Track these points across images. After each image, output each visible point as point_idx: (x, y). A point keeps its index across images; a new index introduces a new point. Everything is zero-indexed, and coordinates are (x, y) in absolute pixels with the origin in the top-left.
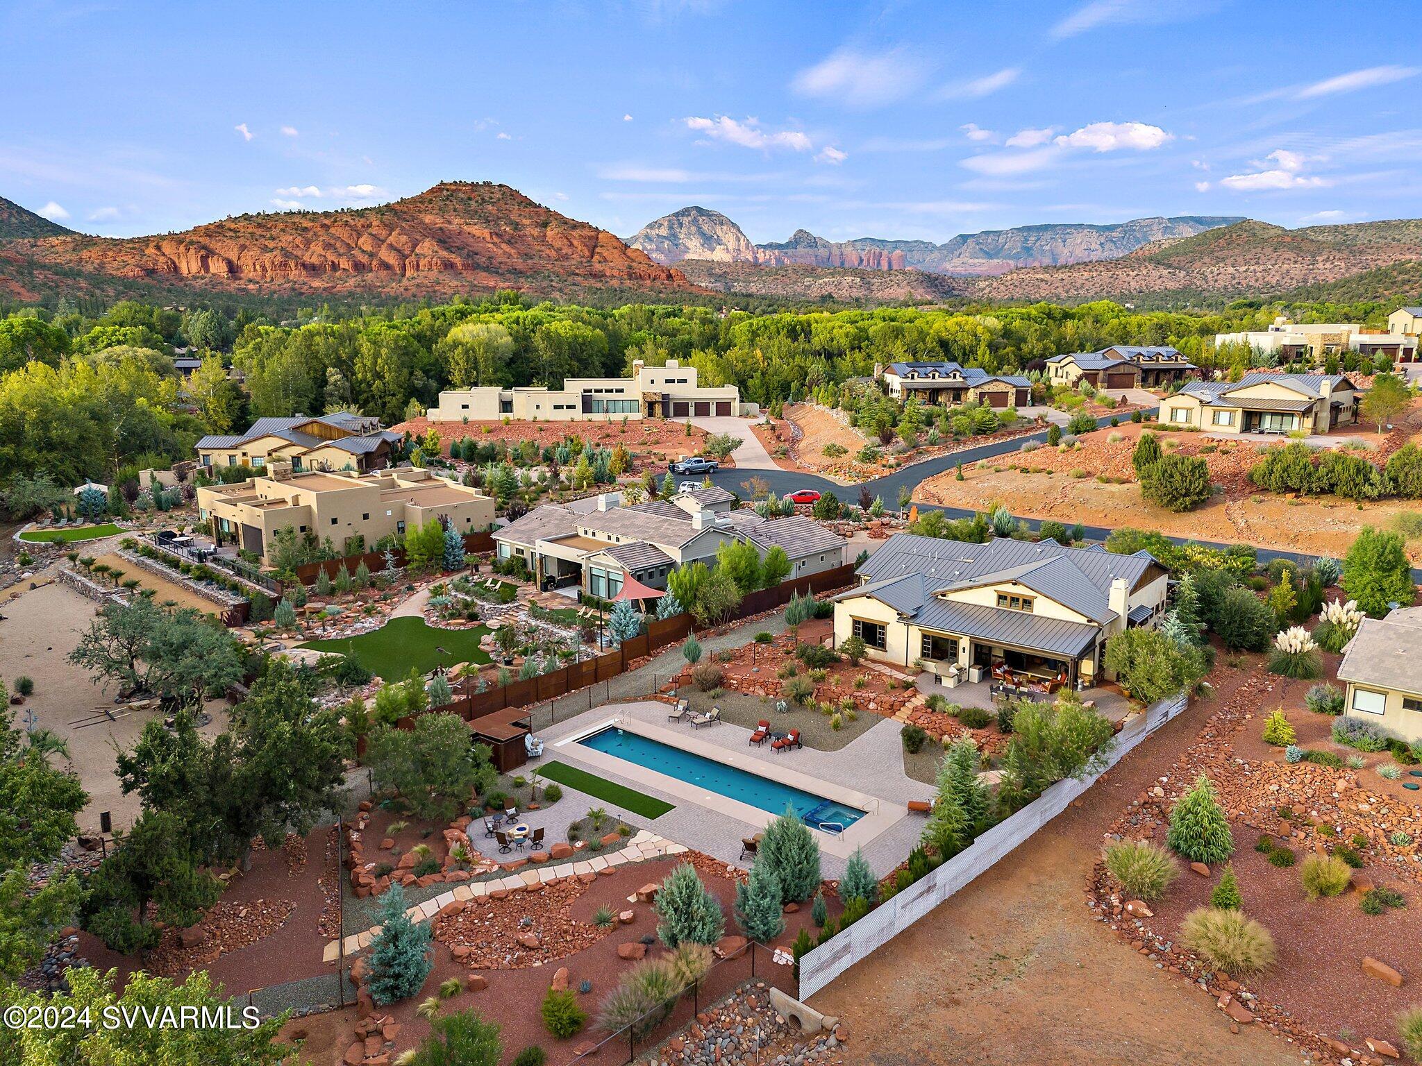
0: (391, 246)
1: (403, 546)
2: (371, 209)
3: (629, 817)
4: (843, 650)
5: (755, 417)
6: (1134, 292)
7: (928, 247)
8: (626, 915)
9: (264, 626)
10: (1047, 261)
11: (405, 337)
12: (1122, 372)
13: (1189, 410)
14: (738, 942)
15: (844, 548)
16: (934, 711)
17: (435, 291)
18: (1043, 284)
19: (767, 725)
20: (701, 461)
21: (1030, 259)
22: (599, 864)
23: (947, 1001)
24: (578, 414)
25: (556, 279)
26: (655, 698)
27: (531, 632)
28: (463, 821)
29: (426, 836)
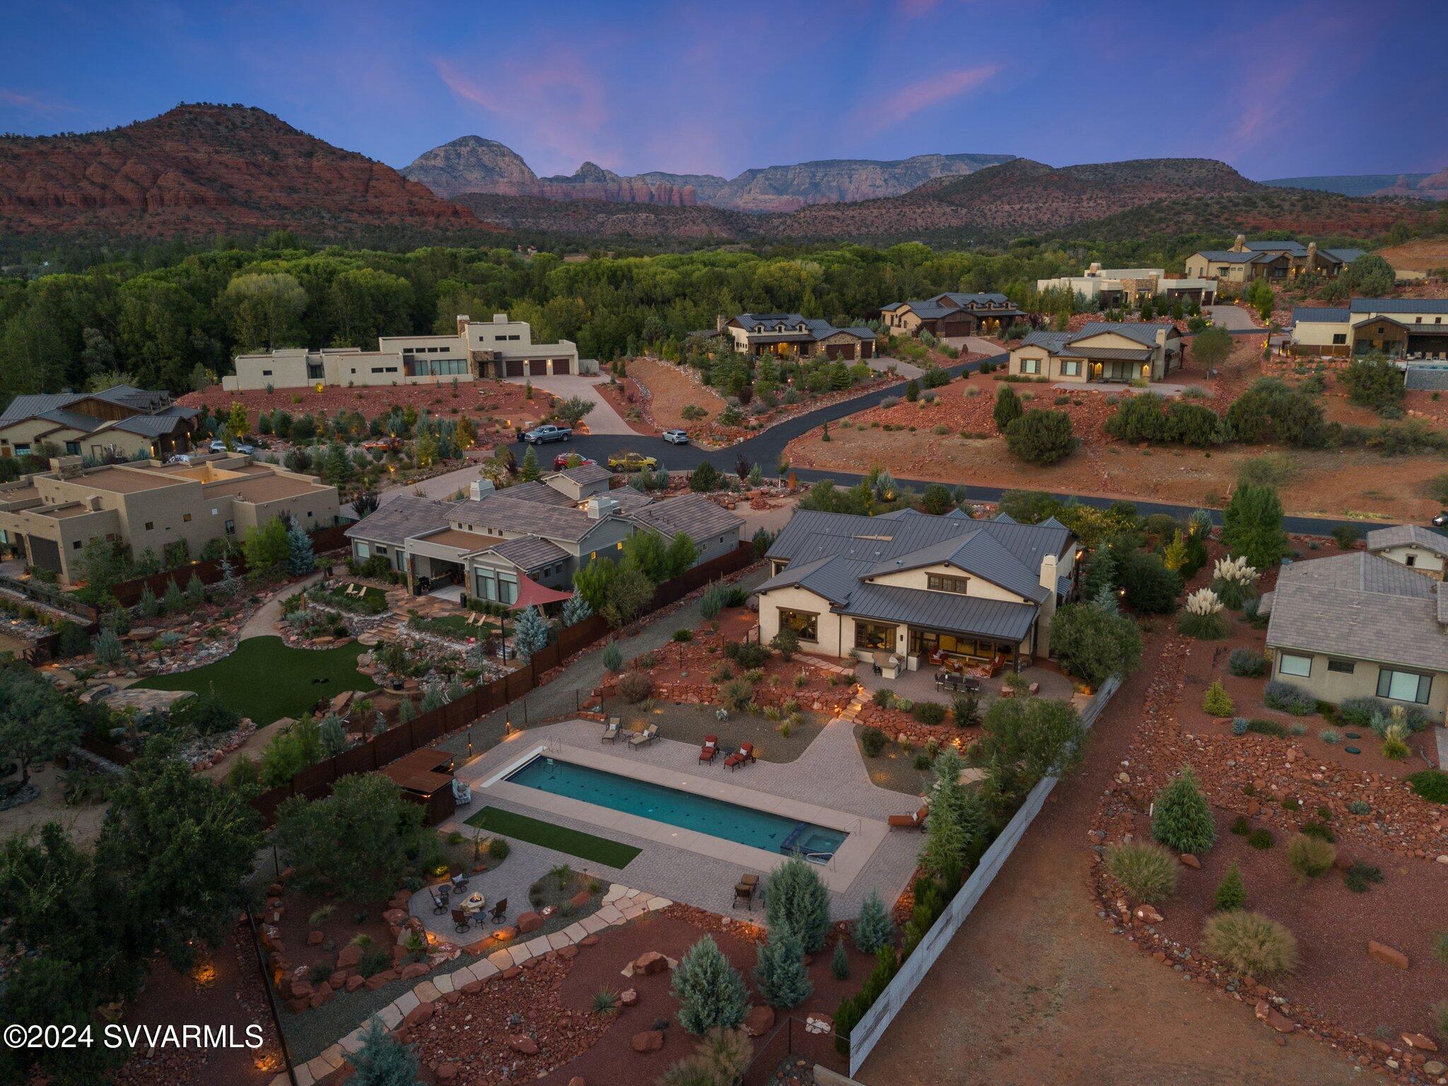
0: (127, 177)
1: (241, 553)
2: (98, 134)
3: (595, 870)
4: (775, 646)
5: (595, 375)
6: (920, 229)
7: (718, 183)
8: (628, 996)
9: (81, 663)
10: (834, 198)
11: (176, 291)
12: (958, 320)
13: (1038, 361)
14: (765, 1014)
15: (742, 527)
16: (884, 708)
17: (185, 229)
18: (835, 222)
19: (715, 740)
20: (553, 429)
21: (818, 196)
22: (576, 933)
23: (998, 1052)
24: (400, 377)
25: (327, 216)
26: (578, 716)
27: (419, 646)
28: (402, 896)
29: (361, 921)
